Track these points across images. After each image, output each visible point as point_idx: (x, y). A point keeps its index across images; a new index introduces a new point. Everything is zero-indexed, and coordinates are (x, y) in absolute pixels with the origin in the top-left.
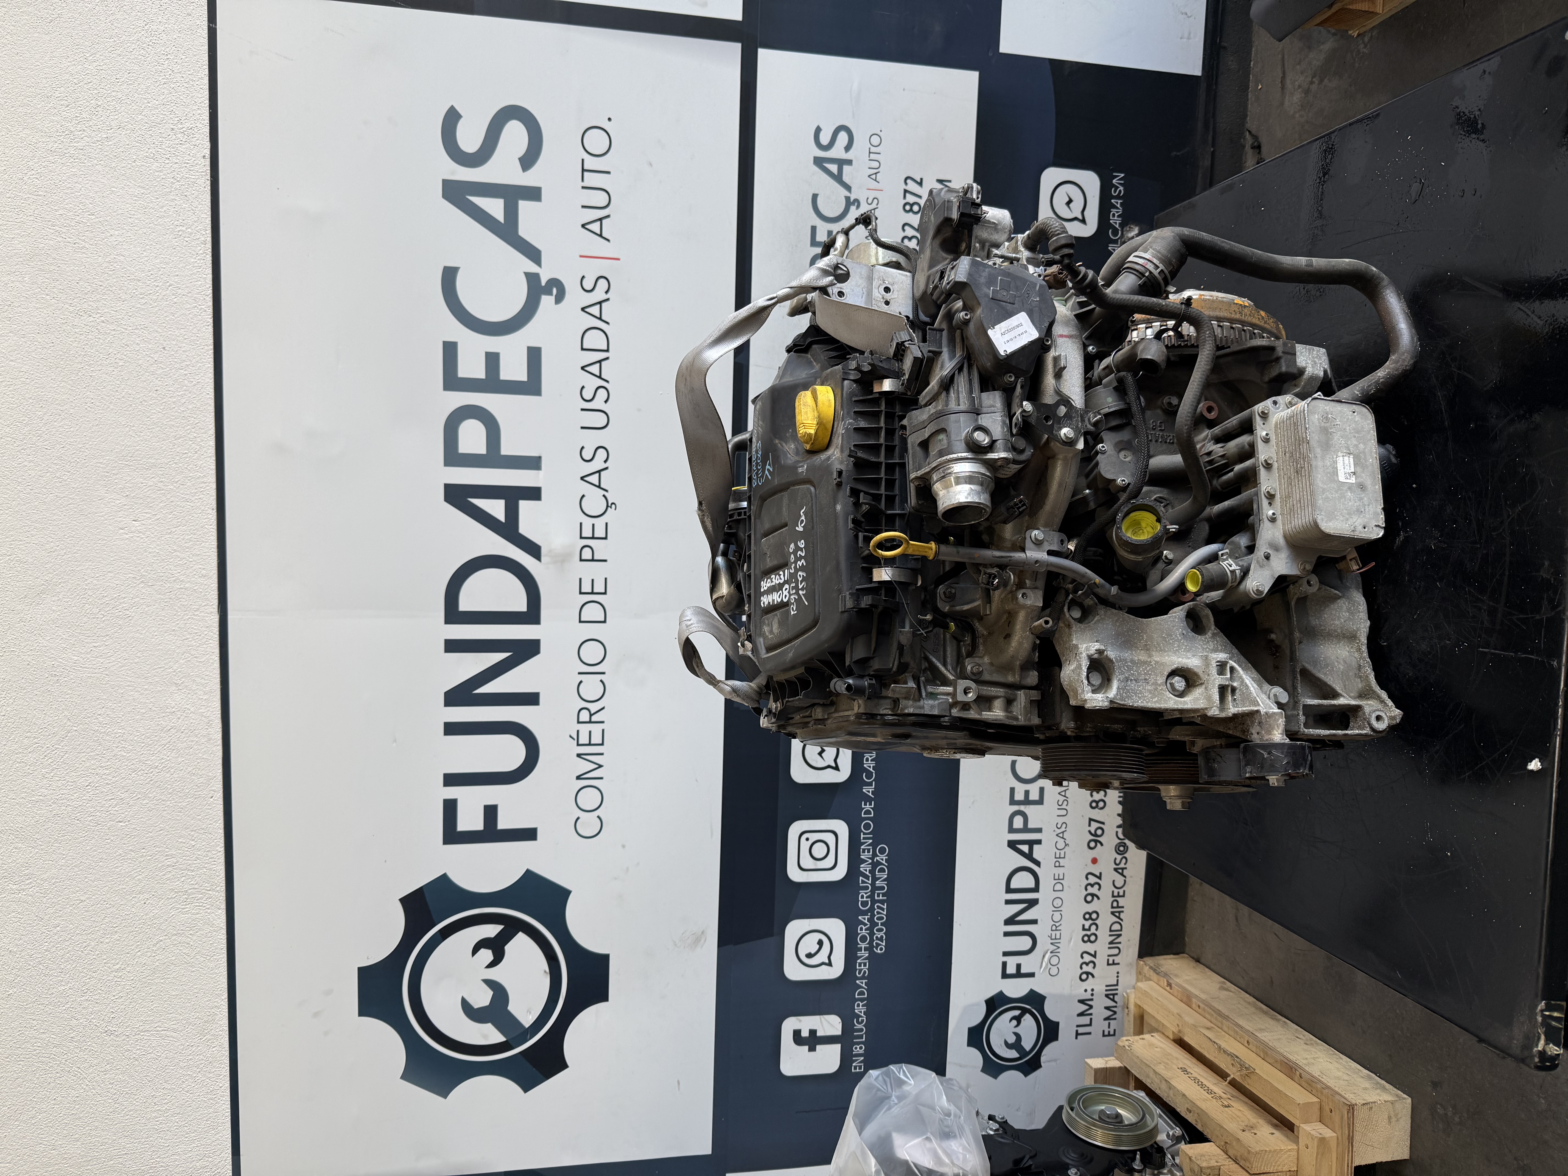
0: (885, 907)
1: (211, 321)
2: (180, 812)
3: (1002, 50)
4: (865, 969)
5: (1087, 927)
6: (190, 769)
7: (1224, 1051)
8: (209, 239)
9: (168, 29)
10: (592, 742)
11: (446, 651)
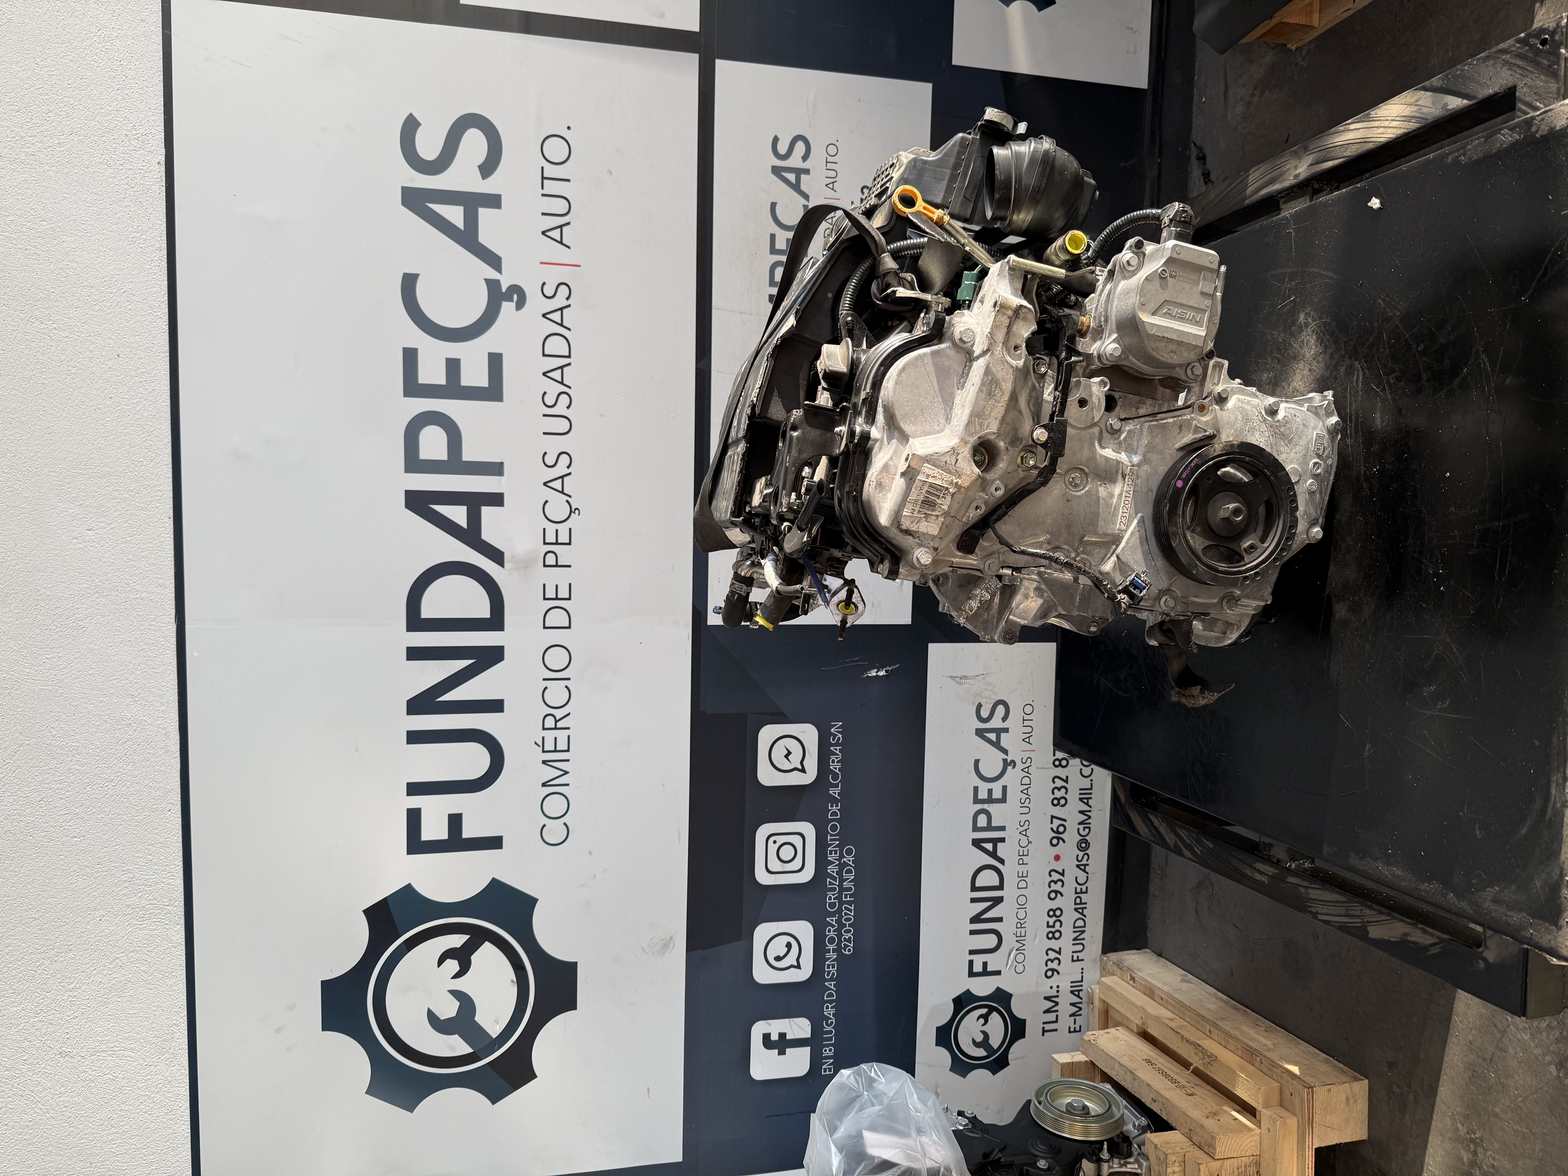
0: (853, 908)
1: (167, 328)
2: (137, 826)
3: (955, 62)
4: (833, 970)
5: (1051, 924)
6: (147, 782)
7: (1187, 1041)
8: (165, 246)
9: (122, 35)
10: (558, 749)
11: (408, 659)
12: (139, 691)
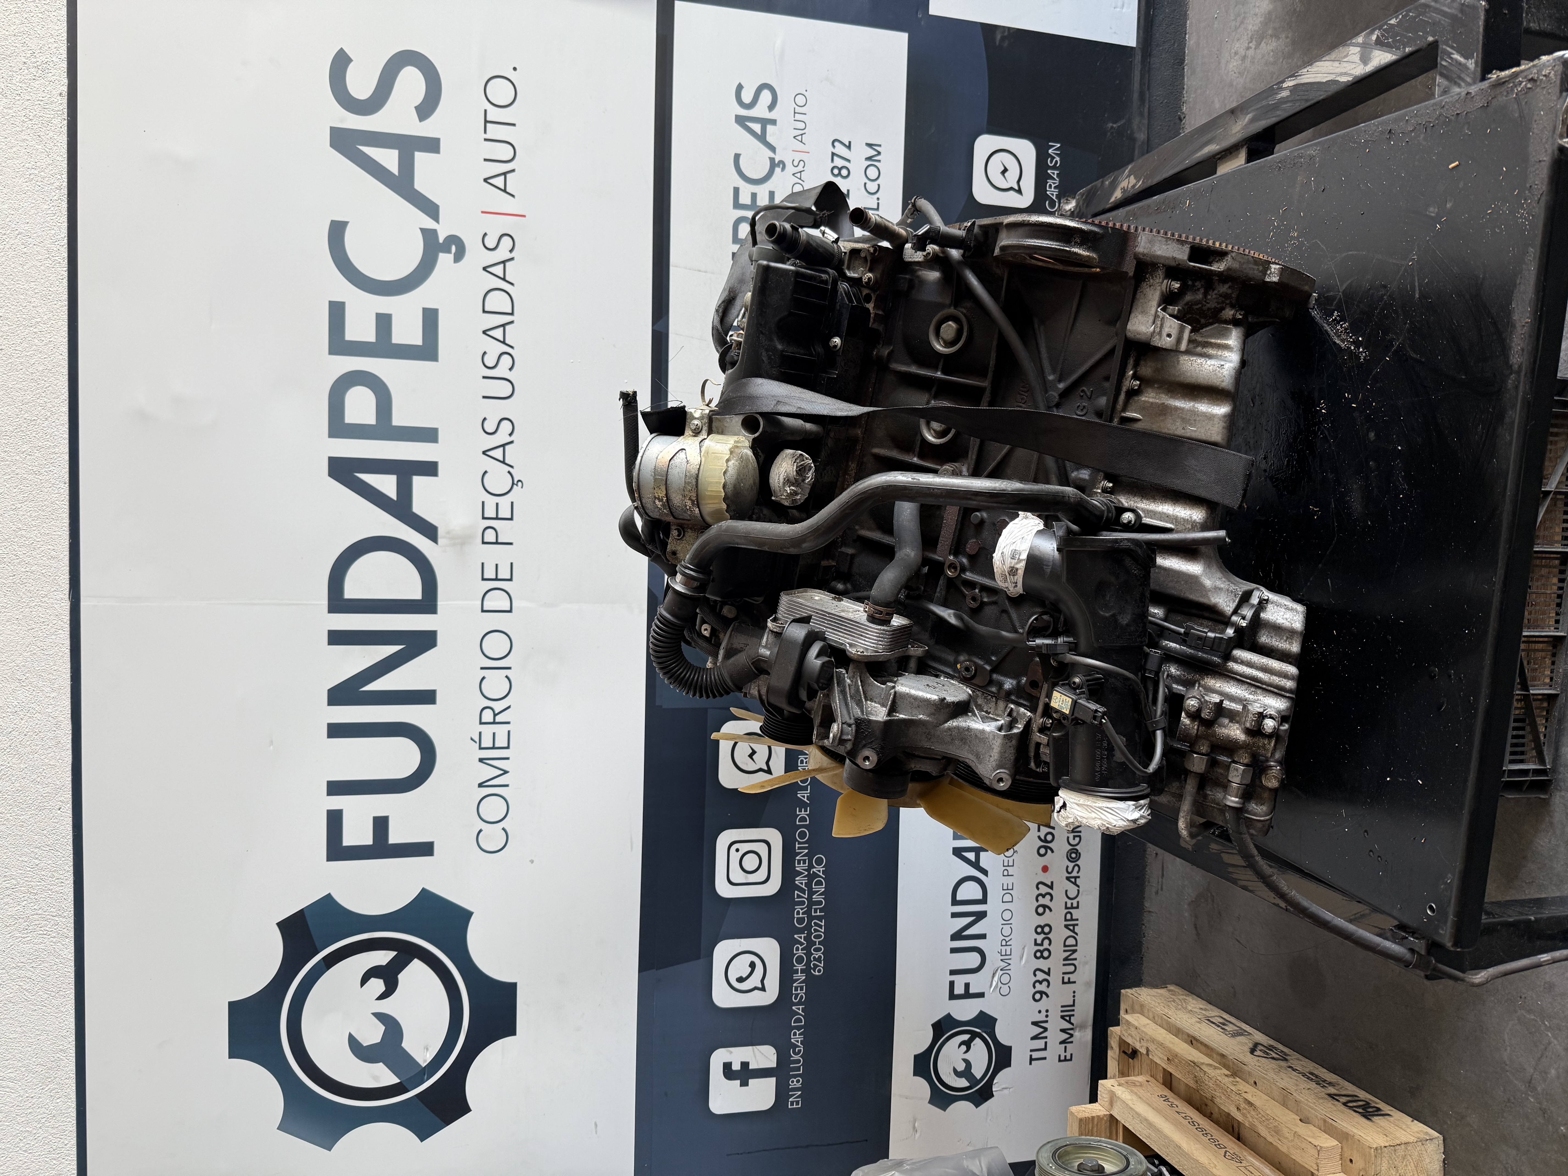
0: (823, 924)
2: (22, 826)
3: (932, 12)
4: (802, 993)
5: (1039, 942)
8: (65, 184)
10: (496, 746)
11: (330, 643)
12: (27, 675)
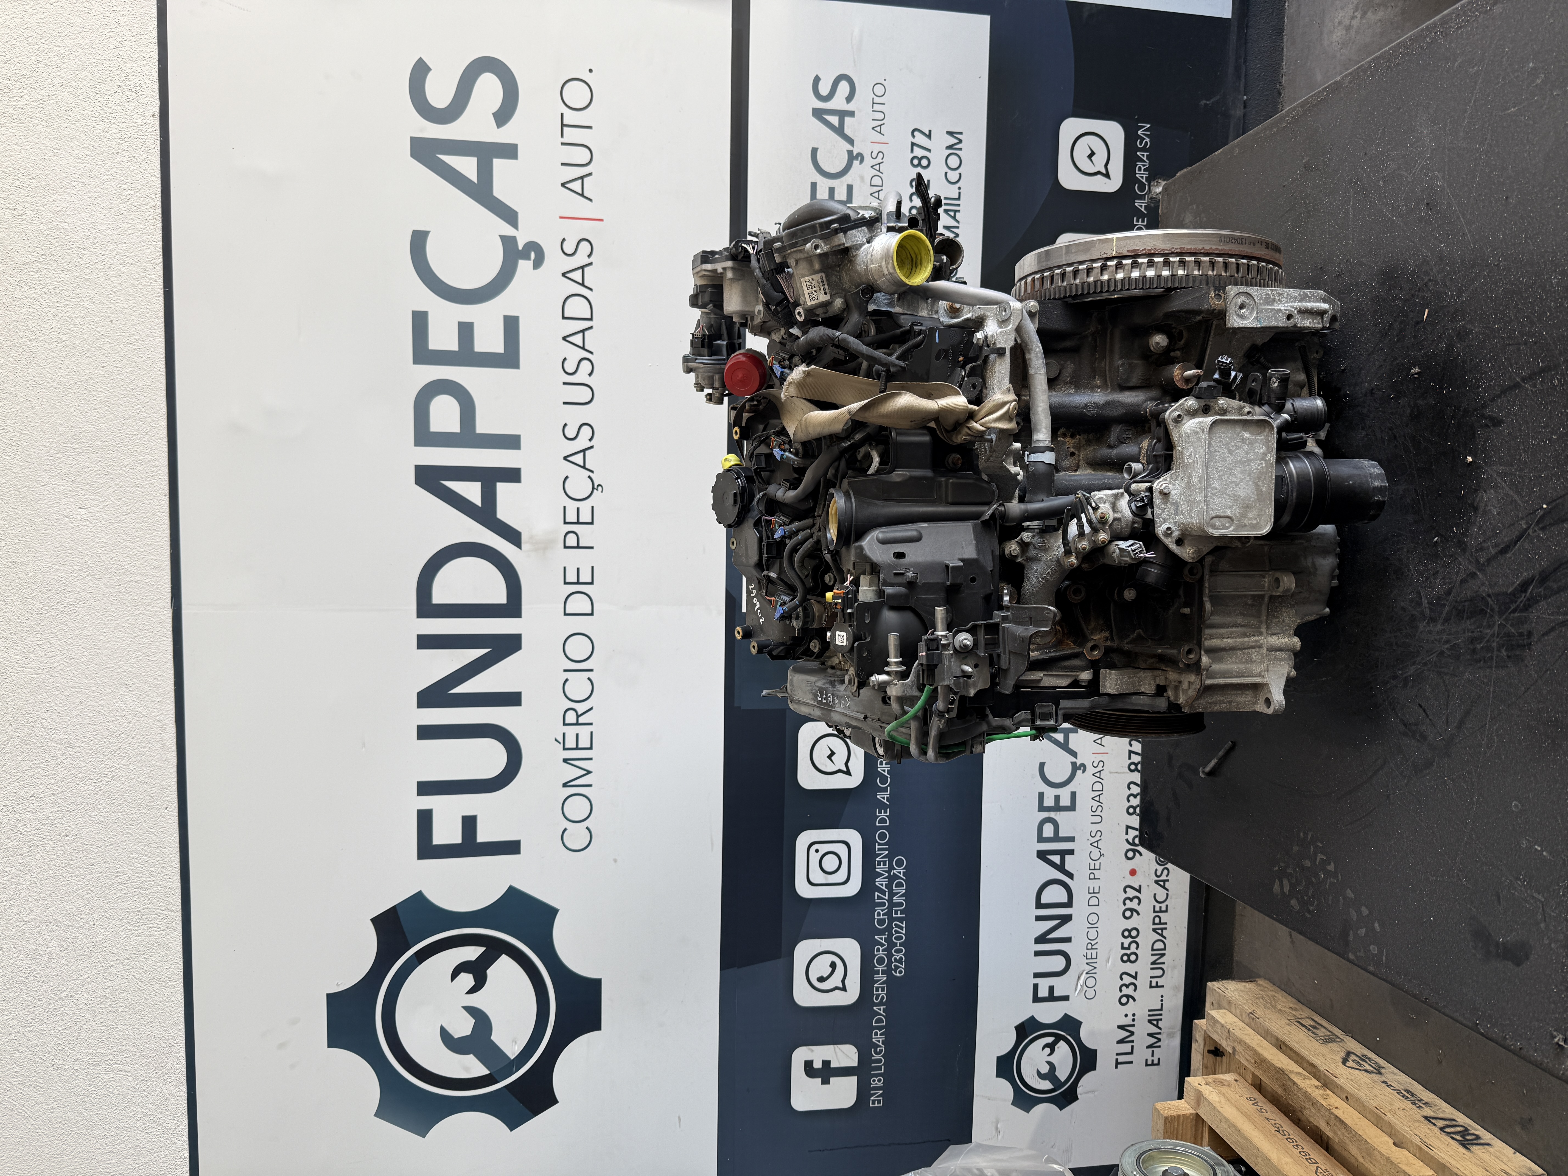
0: (904, 926)
1: (162, 292)
2: (132, 824)
4: (883, 994)
5: (1126, 945)
6: (142, 778)
8: (159, 204)
10: (580, 746)
11: (419, 648)
12: (134, 680)
